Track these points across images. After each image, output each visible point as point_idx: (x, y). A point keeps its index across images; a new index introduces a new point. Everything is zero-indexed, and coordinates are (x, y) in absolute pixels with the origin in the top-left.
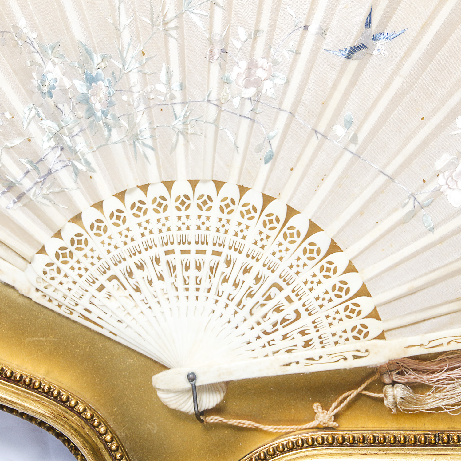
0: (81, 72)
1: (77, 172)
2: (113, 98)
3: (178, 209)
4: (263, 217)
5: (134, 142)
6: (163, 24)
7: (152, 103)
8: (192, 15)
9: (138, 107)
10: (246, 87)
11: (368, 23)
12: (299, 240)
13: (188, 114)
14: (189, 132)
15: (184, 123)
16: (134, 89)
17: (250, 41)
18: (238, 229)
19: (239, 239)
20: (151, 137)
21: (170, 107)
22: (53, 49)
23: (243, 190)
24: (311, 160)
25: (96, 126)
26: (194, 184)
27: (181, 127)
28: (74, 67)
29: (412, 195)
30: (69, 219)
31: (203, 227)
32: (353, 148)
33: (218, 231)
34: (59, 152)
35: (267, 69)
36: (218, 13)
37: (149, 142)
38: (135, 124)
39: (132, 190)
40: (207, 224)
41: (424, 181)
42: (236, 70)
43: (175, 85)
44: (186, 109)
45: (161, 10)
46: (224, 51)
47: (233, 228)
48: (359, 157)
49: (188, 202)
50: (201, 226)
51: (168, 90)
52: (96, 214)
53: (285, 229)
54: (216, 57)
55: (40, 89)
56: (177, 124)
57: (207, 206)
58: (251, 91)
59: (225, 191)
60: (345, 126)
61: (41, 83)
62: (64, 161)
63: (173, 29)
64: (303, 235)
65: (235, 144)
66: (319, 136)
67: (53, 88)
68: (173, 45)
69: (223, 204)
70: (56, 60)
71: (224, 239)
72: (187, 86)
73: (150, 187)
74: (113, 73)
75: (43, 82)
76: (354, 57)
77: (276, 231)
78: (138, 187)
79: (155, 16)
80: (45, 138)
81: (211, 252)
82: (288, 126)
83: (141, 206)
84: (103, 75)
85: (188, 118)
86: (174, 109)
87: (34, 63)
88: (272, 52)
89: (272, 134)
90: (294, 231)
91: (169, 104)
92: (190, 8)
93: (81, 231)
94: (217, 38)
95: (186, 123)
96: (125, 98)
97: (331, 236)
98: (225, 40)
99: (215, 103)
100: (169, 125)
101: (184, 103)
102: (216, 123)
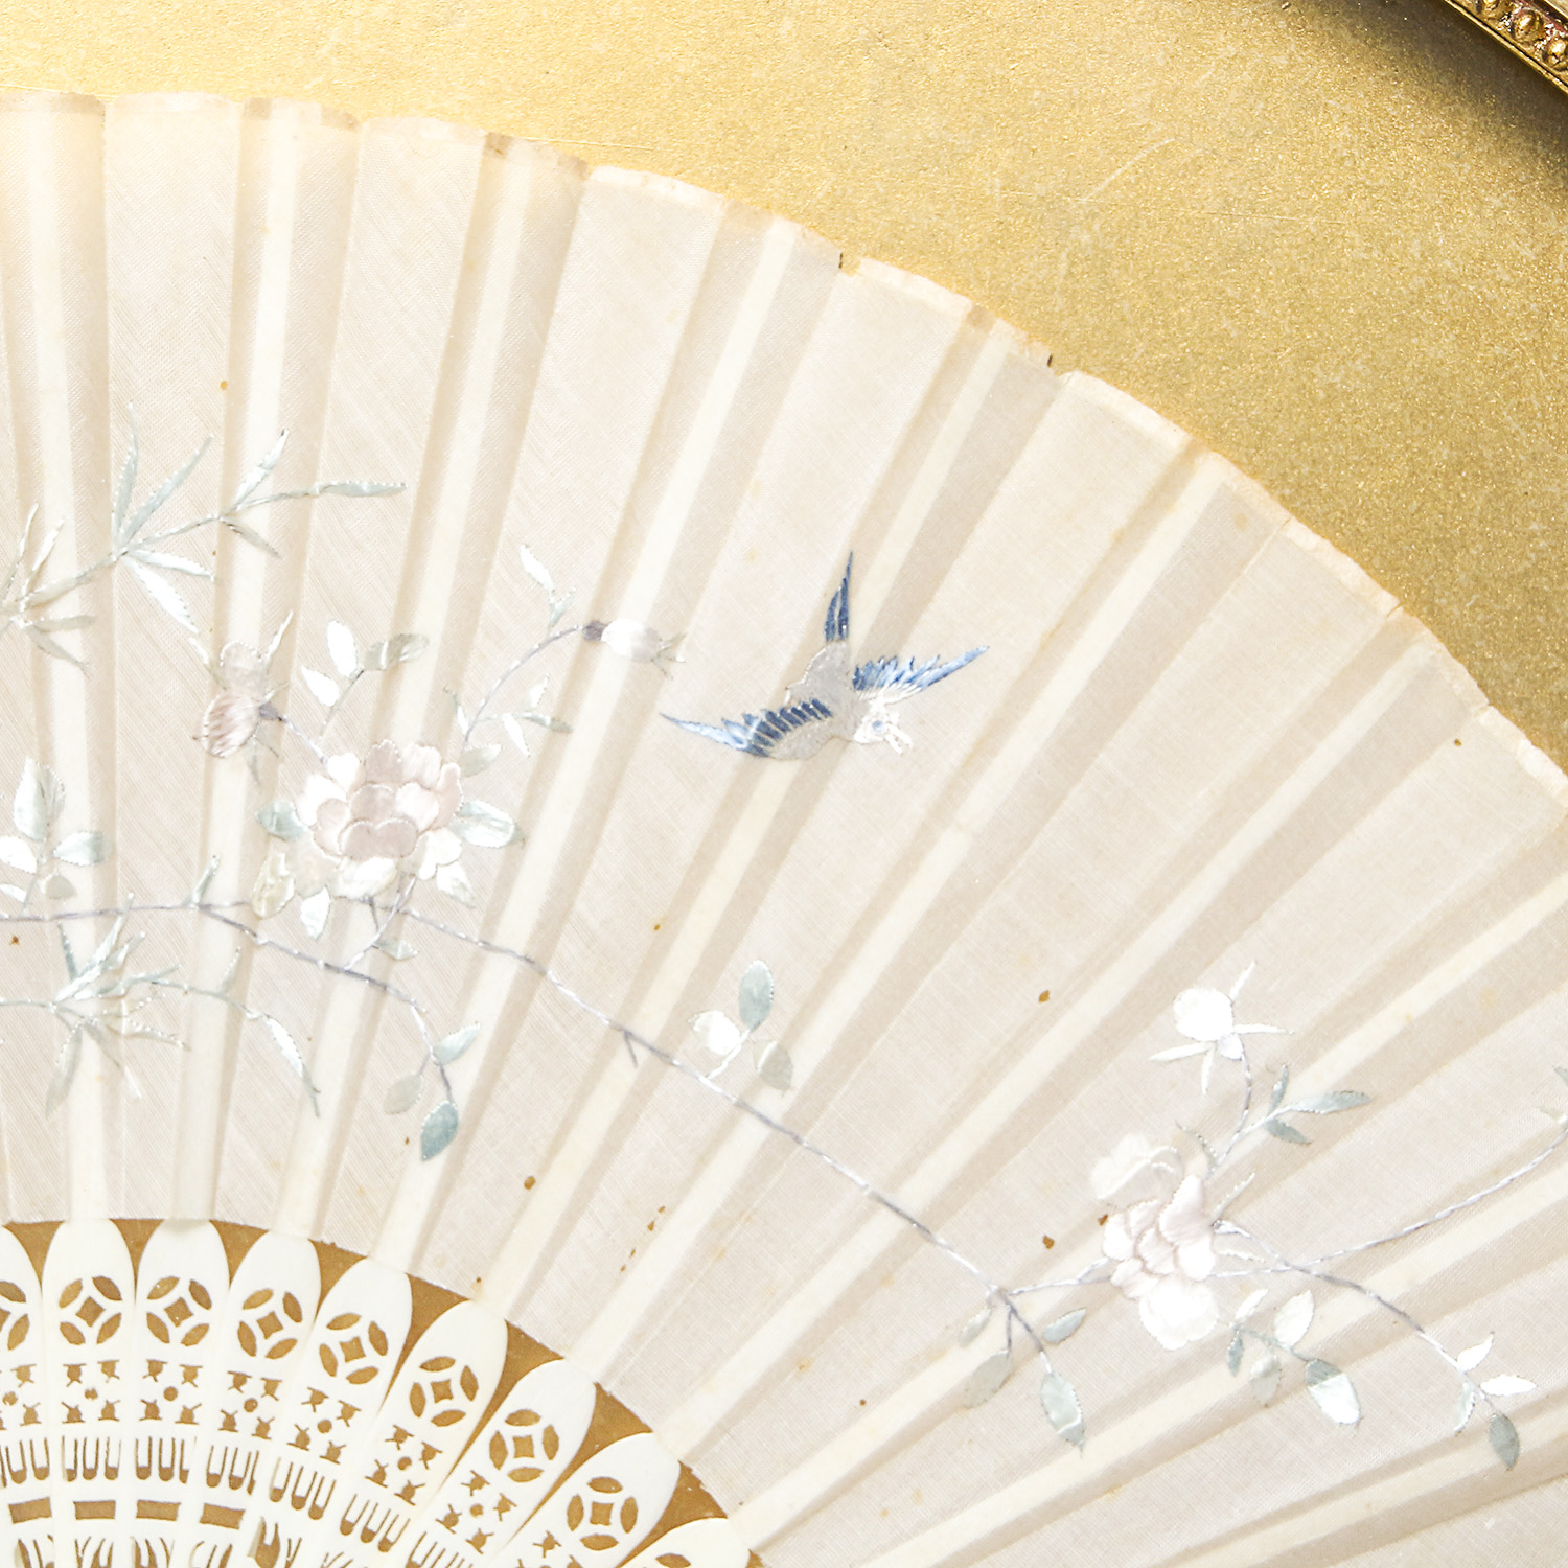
3: (72, 1335)
4: (412, 1373)
6: (30, 606)
8: (144, 574)
10: (355, 854)
11: (837, 622)
12: (553, 1469)
13: (121, 956)
14: (124, 1026)
15: (104, 991)
17: (374, 678)
18: (309, 1420)
19: (311, 1460)
21: (48, 928)
23: (333, 1261)
24: (609, 1149)
26: (136, 1234)
27: (90, 1007)
29: (1002, 1294)
31: (170, 1410)
32: (773, 1103)
33: (229, 1424)
35: (440, 784)
36: (251, 569)
40: (187, 1396)
41: (1048, 1242)
42: (317, 790)
43: (74, 845)
44: (112, 937)
45: (22, 549)
46: (269, 713)
47: (288, 1413)
48: (797, 1140)
49: (110, 1308)
50: (164, 1406)
51: (44, 861)
53: (498, 1422)
54: (236, 737)
56: (78, 997)
57: (188, 1325)
58: (375, 872)
59: (258, 1266)
60: (744, 1016)
63: (68, 624)
64: (570, 1443)
65: (307, 1079)
66: (642, 1053)
68: (68, 688)
69: (252, 1317)
71: (252, 1461)
72: (120, 848)
76: (781, 747)
77: (461, 1430)
81: (199, 1513)
82: (516, 1011)
85: (119, 971)
86: (64, 938)
88: (462, 721)
89: (453, 1041)
90: (535, 1431)
91: (47, 917)
92: (139, 546)
94: (245, 663)
95: (114, 992)
97: (681, 1452)
98: (277, 670)
99: (231, 914)
100: (42, 1001)
101: (105, 913)
102: (233, 991)
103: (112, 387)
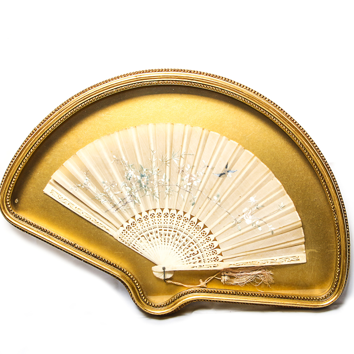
0: (139, 173)
1: (135, 203)
2: (148, 182)
3: (165, 217)
4: (190, 222)
5: (153, 196)
6: (165, 162)
7: (160, 184)
8: (174, 160)
9: (155, 185)
10: (188, 182)
11: (226, 167)
12: (200, 230)
13: (170, 189)
14: (170, 194)
15: (169, 191)
16: (155, 180)
17: (191, 169)
18: (182, 225)
19: (182, 228)
20: (159, 194)
22: (132, 166)
23: (185, 213)
24: (206, 206)
25: (142, 190)
26: (170, 210)
27: (168, 192)
28: (137, 172)
29: (235, 219)
30: (131, 217)
31: (172, 223)
32: (219, 203)
33: (176, 225)
34: (130, 197)
35: (195, 177)
36: (182, 159)
37: (158, 196)
38: (154, 190)
39: (151, 210)
40: (173, 222)
41: (239, 215)
42: (186, 177)
43: (167, 180)
44: (170, 187)
45: (165, 157)
46: (183, 171)
47: (180, 224)
48: (220, 206)
49: (168, 215)
50: (171, 223)
51: (165, 181)
52: (139, 216)
53: (196, 226)
54: (180, 173)
55: (127, 177)
57: (173, 217)
58: (190, 184)
59: (179, 213)
60: (217, 197)
61: (127, 176)
62: (131, 200)
63: (168, 163)
64: (202, 228)
65: (184, 199)
66: (209, 199)
67: (131, 177)
68: (168, 168)
69: (178, 217)
70: (132, 170)
71: (178, 227)
72: (171, 180)
73: (156, 209)
74: (149, 175)
75: (128, 176)
76: (221, 176)
77: (193, 226)
78: (153, 209)
79: (163, 159)
80: (127, 192)
81: (173, 231)
82: (200, 195)
83: (153, 215)
84: (146, 175)
86: (166, 187)
87: (126, 170)
88: (197, 173)
89: (195, 197)
90: (199, 227)
91: (165, 185)
92: (174, 158)
93: (135, 221)
94: (181, 167)
96: (152, 182)
97: (210, 229)
98: (184, 168)
99: (179, 186)
100: (164, 192)
101: (169, 185)
102: (178, 192)
103: (173, 145)
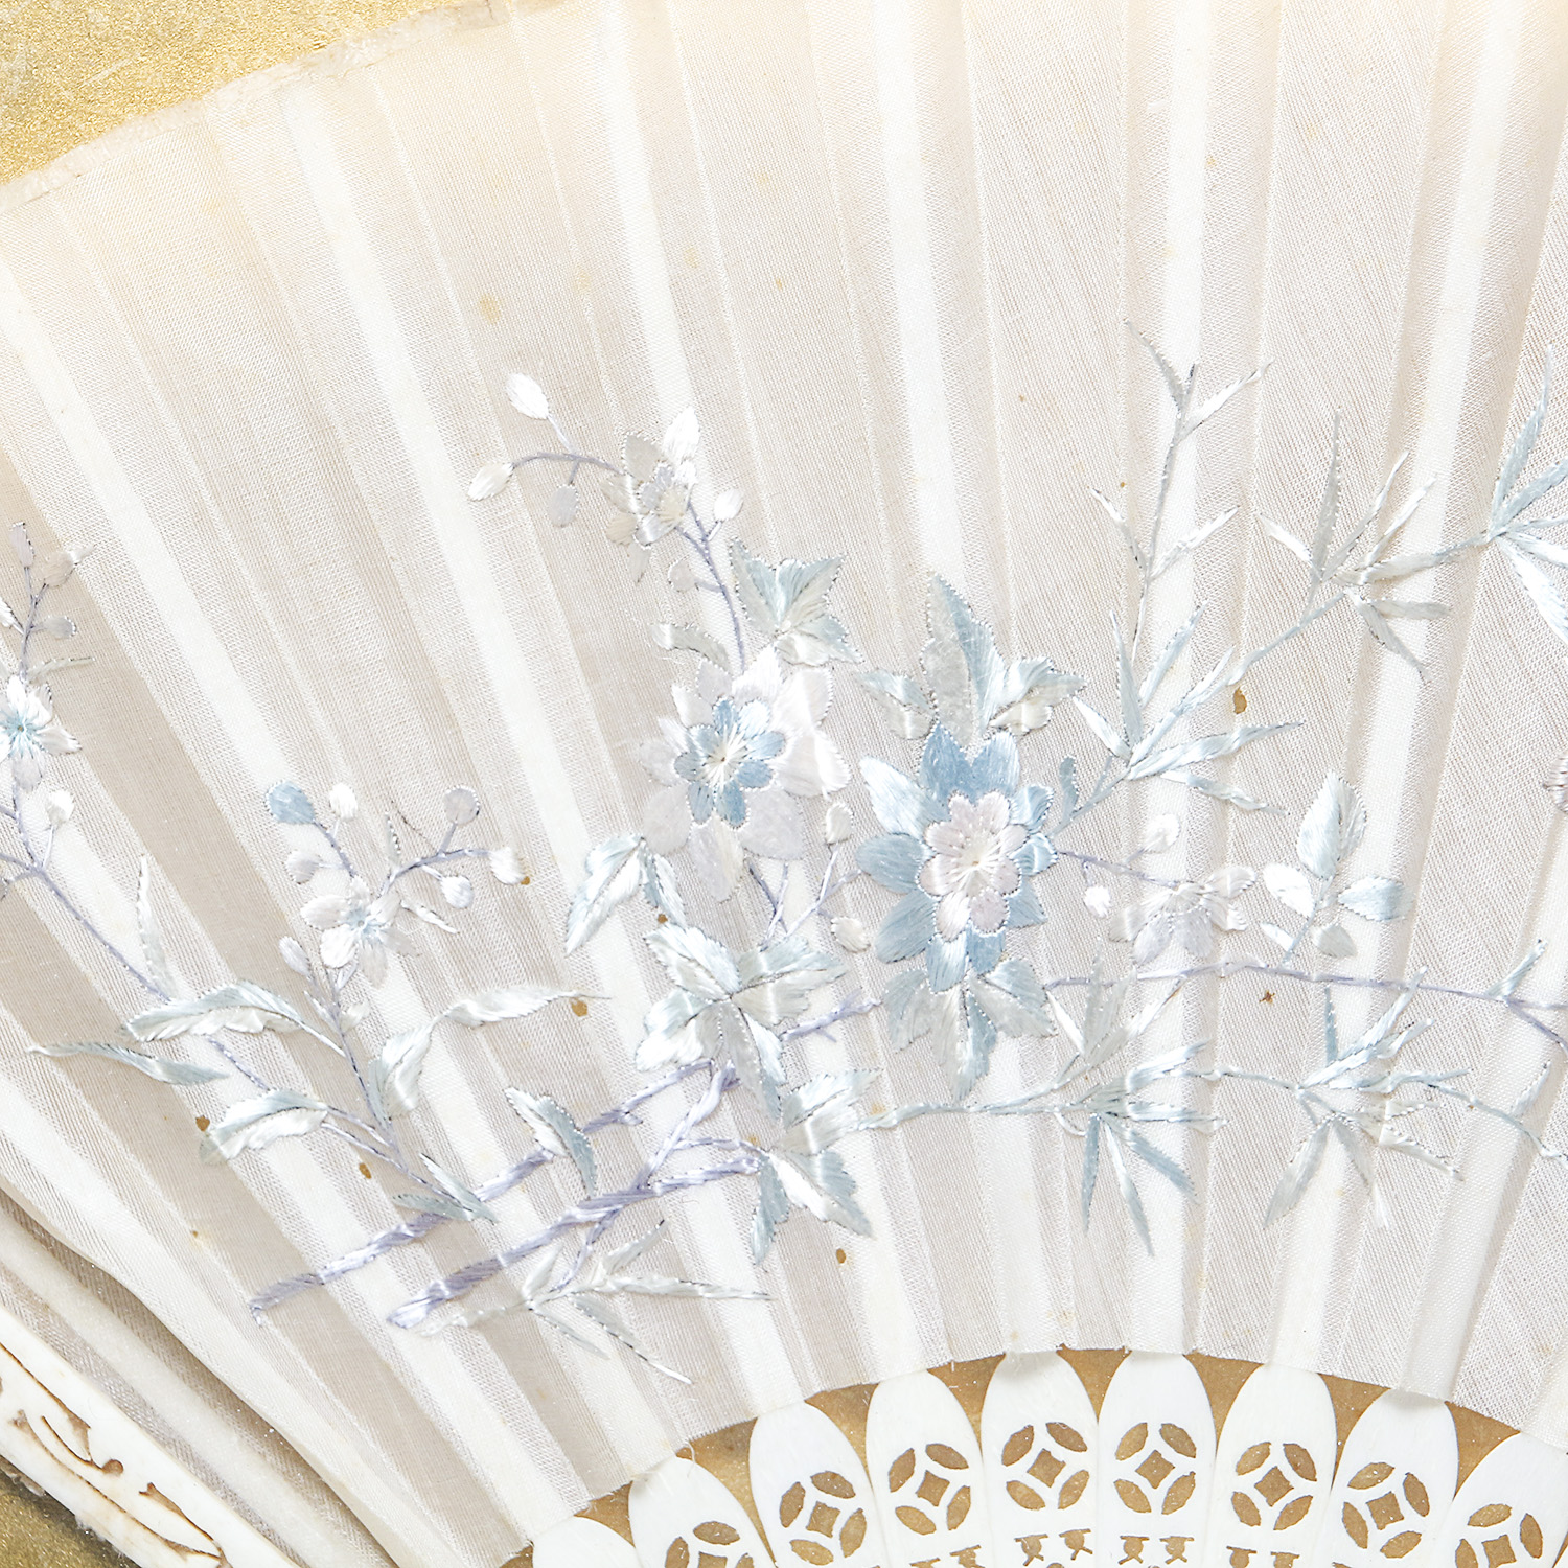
0: (909, 729)
1: (776, 1213)
2: (1038, 887)
3: (1245, 1510)
5: (1095, 1128)
6: (1373, 580)
7: (1226, 953)
8: (1525, 567)
9: (1153, 957)
13: (1396, 1044)
14: (1383, 1134)
15: (1366, 1084)
16: (1154, 866)
20: (1188, 1118)
21: (1313, 989)
22: (798, 586)
25: (922, 1007)
26: (1350, 1400)
27: (1345, 1101)
28: (880, 697)
30: (684, 1442)
34: (711, 1097)
37: (1170, 1141)
38: (1123, 1038)
39: (1031, 1364)
43: (1366, 885)
44: (1390, 1017)
45: (1377, 508)
49: (1300, 1487)
51: (1325, 904)
52: (824, 1443)
55: (690, 767)
56: (1332, 1084)
57: (1394, 1529)
59: (1501, 1474)
61: (705, 739)
62: (725, 1146)
63: (1414, 611)
67: (756, 776)
68: (1398, 687)
69: (1477, 1537)
70: (802, 647)
72: (1421, 906)
73: (1124, 1369)
74: (1068, 767)
75: (713, 742)
78: (1063, 1352)
79: (1340, 535)
80: (660, 1016)
83: (1059, 1452)
84: (1015, 766)
85: (1391, 1063)
86: (1330, 1007)
87: (691, 641)
91: (1314, 976)
92: (1522, 529)
93: (730, 1513)
95: (1378, 1088)
96: (1098, 898)
99: (1546, 1018)
100: (1287, 1081)
101: (1387, 986)
102: (1528, 1119)
103: (1531, 320)
